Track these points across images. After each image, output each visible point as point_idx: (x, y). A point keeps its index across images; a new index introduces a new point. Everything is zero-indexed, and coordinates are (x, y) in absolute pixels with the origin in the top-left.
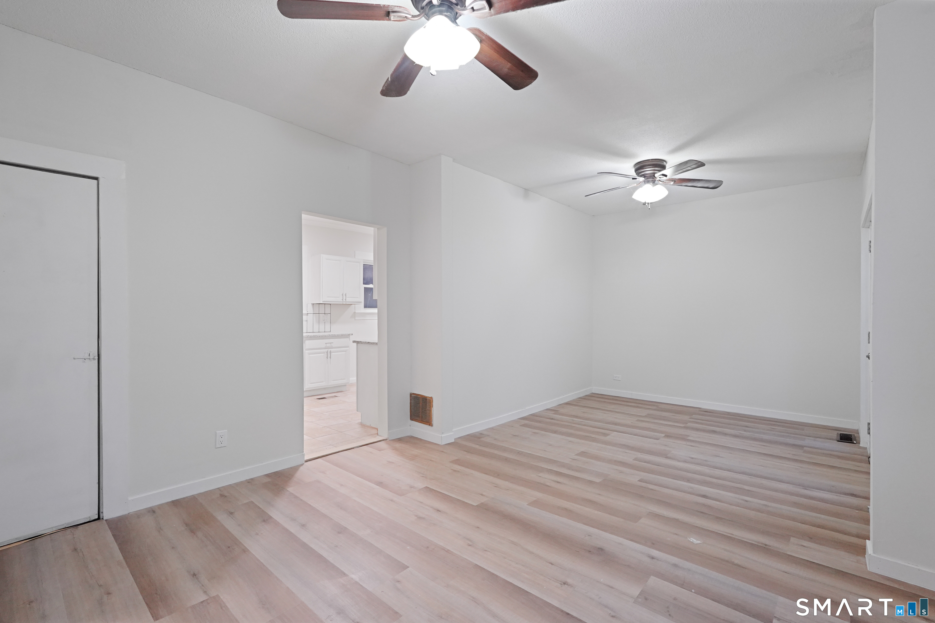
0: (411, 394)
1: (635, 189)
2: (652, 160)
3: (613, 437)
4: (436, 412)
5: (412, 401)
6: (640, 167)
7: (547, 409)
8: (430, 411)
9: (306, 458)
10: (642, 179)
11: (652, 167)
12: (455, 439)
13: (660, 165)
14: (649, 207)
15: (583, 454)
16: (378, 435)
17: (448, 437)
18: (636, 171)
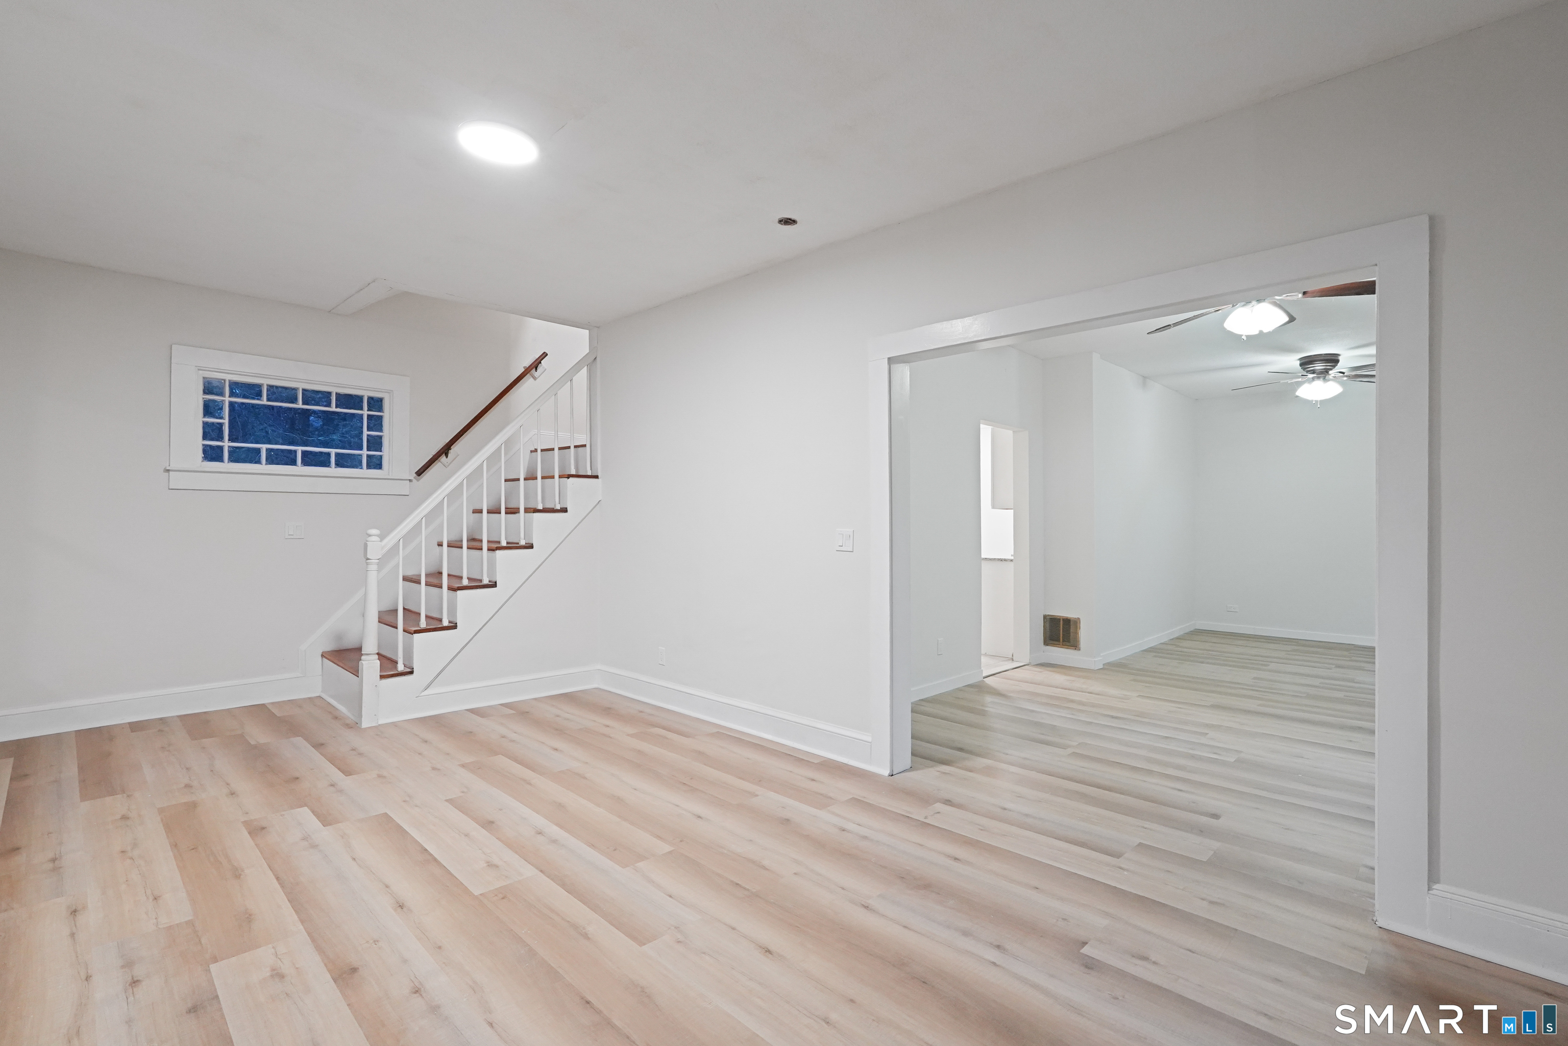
0: (1045, 617)
1: (1299, 384)
2: (1325, 354)
3: (1273, 666)
4: (1084, 634)
5: (1048, 625)
6: (1306, 363)
7: (1161, 643)
8: (1076, 633)
9: (984, 675)
10: (1311, 376)
11: (1325, 363)
12: (1104, 665)
13: (1333, 360)
14: (1319, 406)
15: (1255, 678)
16: (1013, 660)
17: (1096, 663)
18: (1301, 365)
